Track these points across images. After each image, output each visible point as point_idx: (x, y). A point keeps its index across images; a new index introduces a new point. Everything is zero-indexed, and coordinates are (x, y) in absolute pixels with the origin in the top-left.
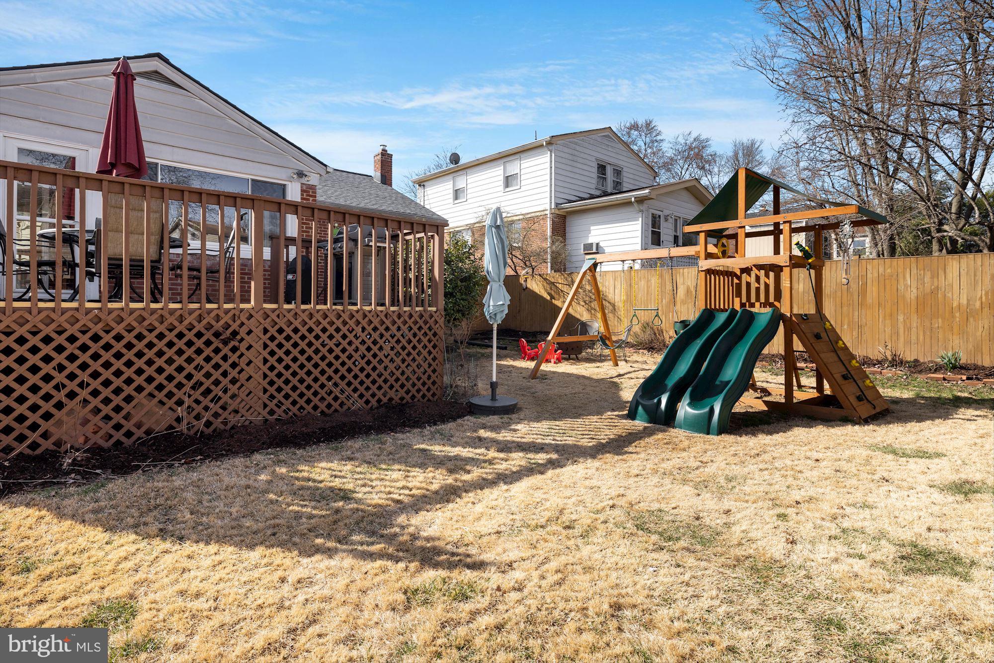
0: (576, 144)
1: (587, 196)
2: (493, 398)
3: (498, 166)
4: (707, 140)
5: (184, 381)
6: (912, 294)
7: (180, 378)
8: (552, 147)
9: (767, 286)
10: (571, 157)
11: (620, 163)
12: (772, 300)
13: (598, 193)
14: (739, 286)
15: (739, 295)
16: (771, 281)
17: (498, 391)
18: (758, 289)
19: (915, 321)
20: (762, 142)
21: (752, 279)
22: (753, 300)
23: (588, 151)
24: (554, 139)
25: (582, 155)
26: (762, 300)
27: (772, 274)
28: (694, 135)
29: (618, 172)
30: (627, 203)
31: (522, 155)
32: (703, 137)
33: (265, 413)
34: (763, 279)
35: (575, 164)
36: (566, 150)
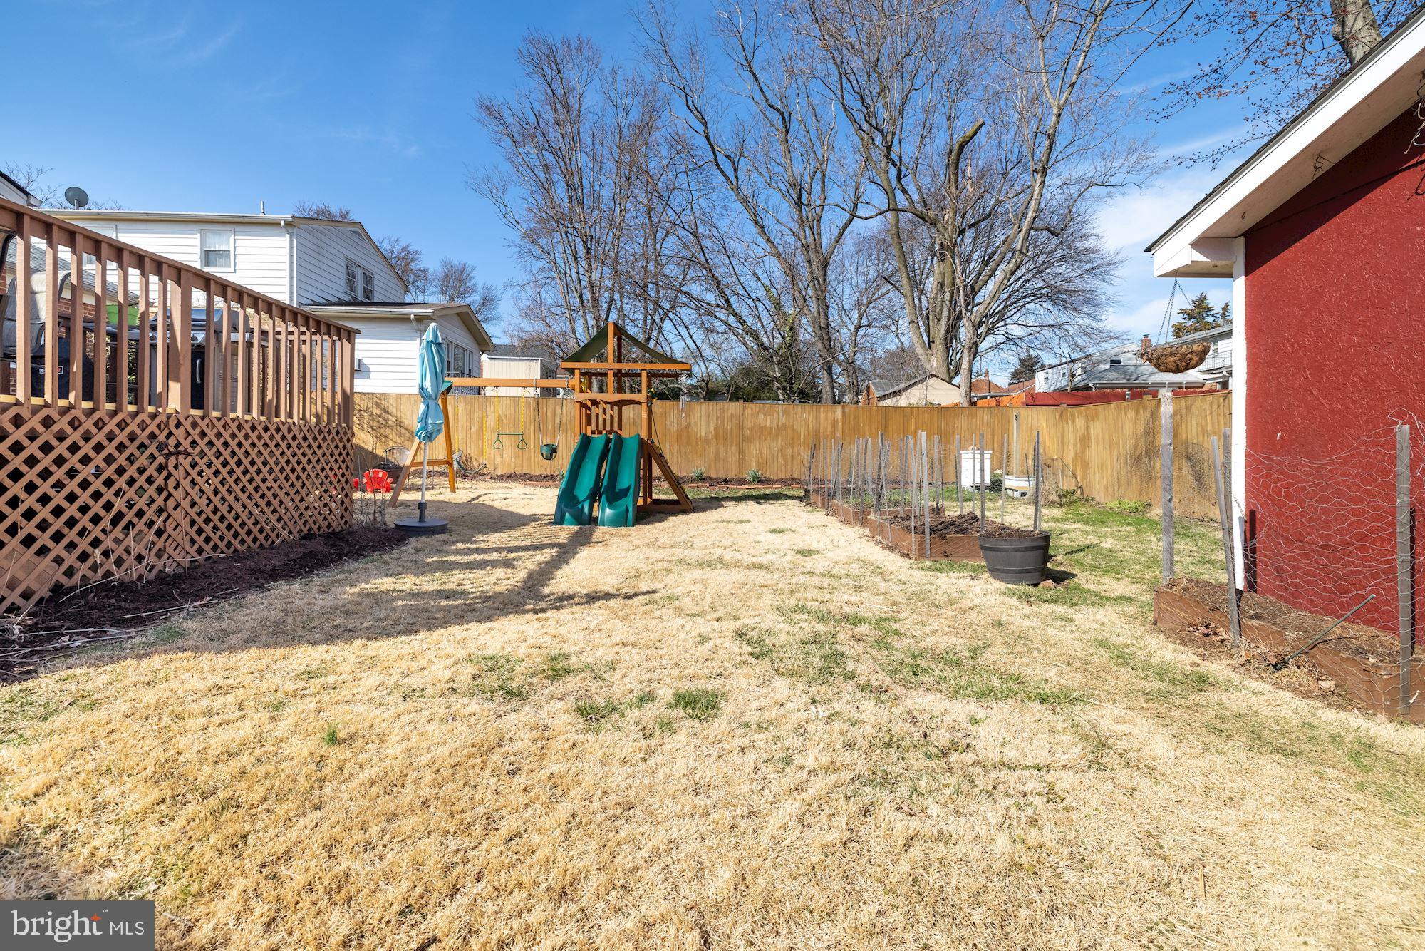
0: (322, 233)
1: (334, 300)
2: (421, 518)
3: (192, 232)
4: (417, 253)
5: (102, 513)
6: (674, 428)
7: (97, 508)
8: (295, 230)
9: (612, 417)
10: (315, 248)
11: (372, 268)
12: (616, 428)
13: (347, 298)
14: (589, 417)
15: (589, 424)
16: (615, 414)
17: (426, 512)
18: (605, 420)
19: (676, 449)
20: (473, 269)
21: (600, 411)
22: (601, 428)
23: (333, 244)
24: (297, 221)
25: (329, 249)
26: (608, 428)
27: (616, 408)
28: (402, 243)
29: (368, 279)
30: (405, 319)
31: (238, 228)
32: (412, 248)
33: (193, 551)
34: (609, 411)
35: (322, 258)
36: (310, 237)
